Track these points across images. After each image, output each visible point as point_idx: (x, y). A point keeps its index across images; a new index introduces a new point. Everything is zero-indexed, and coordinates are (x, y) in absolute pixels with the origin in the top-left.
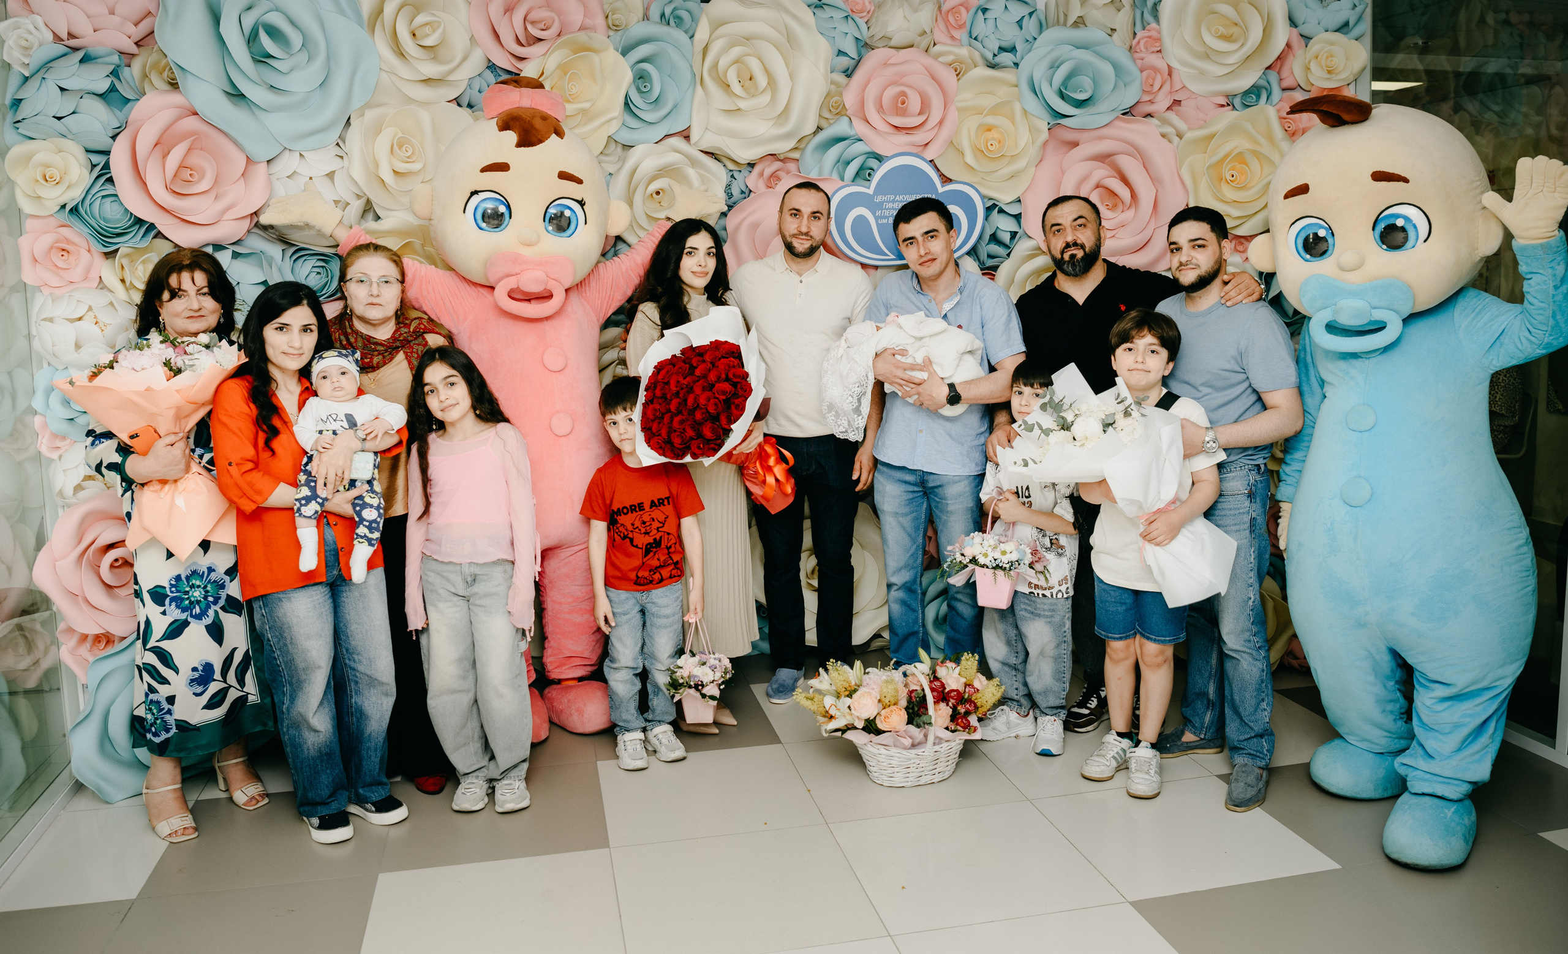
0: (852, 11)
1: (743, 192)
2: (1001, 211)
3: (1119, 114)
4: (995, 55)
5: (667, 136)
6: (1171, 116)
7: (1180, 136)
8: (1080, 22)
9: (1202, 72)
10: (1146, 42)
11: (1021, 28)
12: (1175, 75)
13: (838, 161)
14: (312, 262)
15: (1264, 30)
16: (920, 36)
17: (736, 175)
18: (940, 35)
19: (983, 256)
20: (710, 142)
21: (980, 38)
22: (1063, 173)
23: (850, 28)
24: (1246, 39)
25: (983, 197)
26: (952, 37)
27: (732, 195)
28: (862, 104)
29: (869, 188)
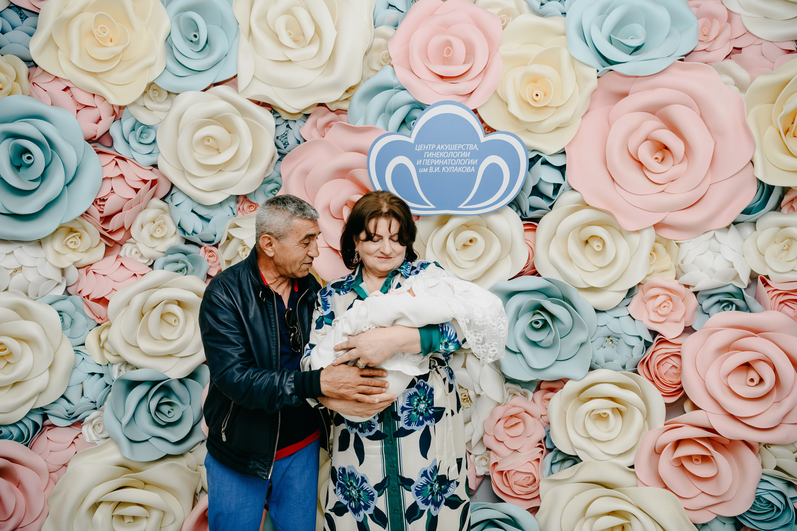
1: (298, 141)
2: (545, 163)
3: (675, 58)
4: (542, 4)
5: (215, 85)
6: (731, 64)
9: (768, 16)
12: (736, 20)
13: (383, 111)
17: (291, 125)
19: (525, 207)
22: (610, 124)
27: (286, 143)
28: (407, 54)
29: (410, 137)
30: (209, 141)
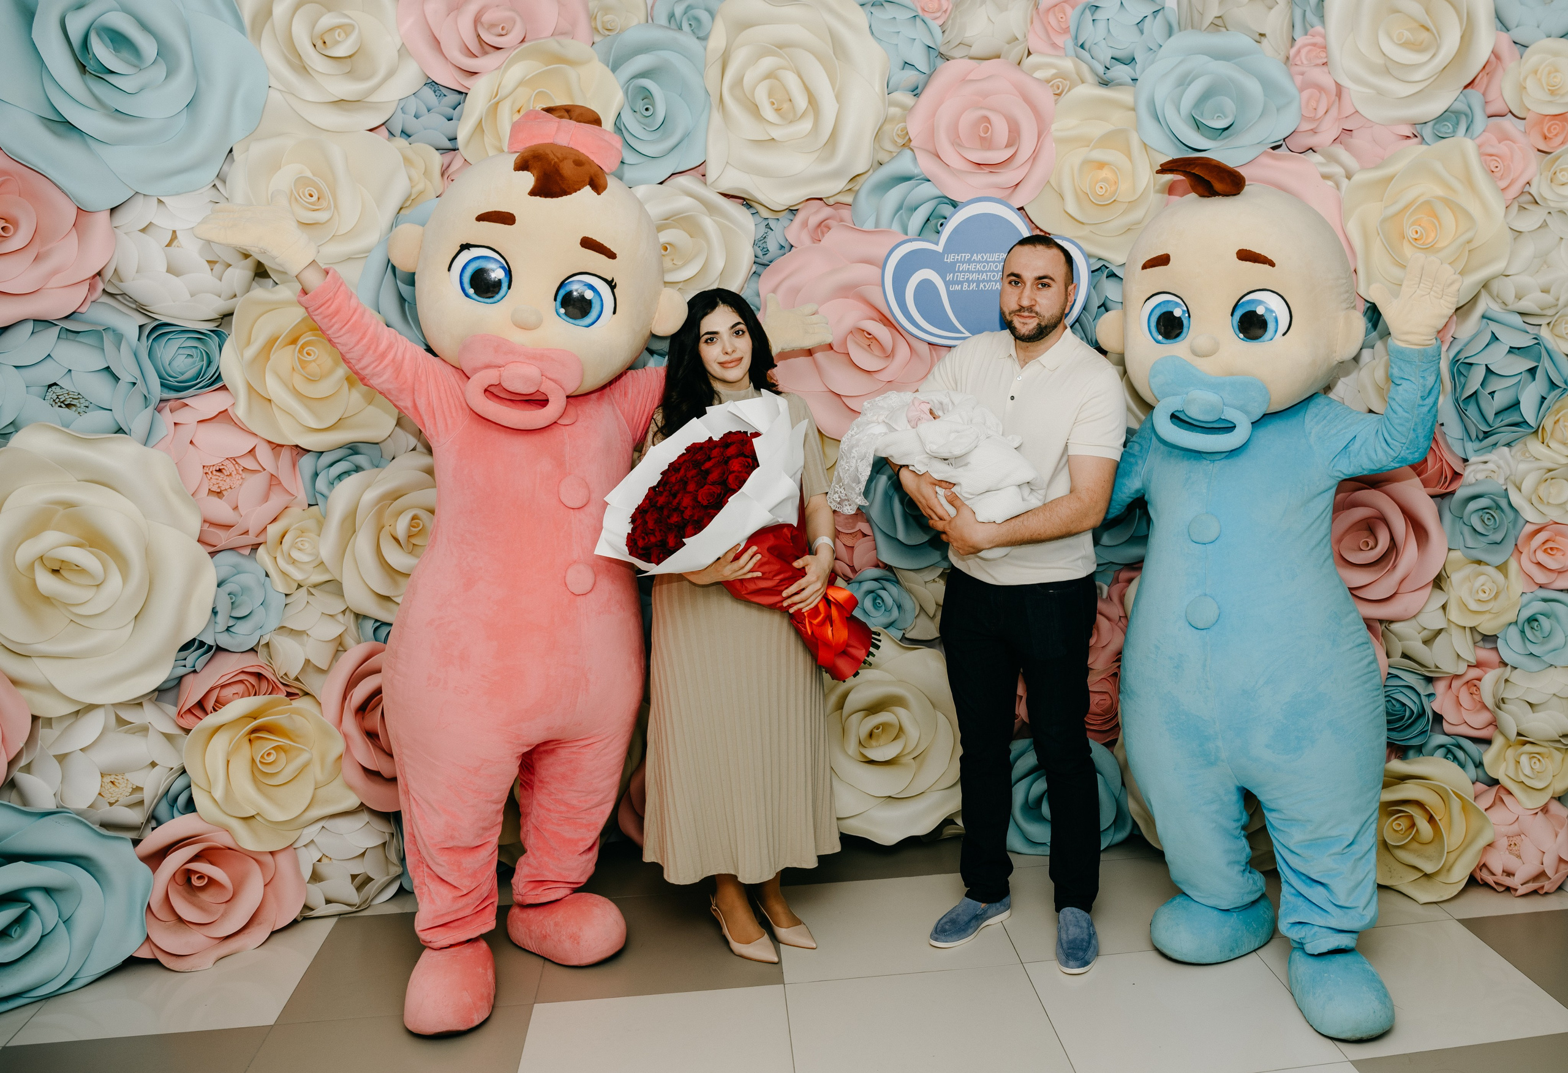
0: (923, 10)
1: (782, 247)
2: (1113, 274)
3: (1269, 147)
4: (1108, 69)
5: (675, 174)
6: (1339, 150)
7: (1349, 177)
8: (1219, 24)
9: (1380, 92)
10: (1309, 51)
11: (1142, 32)
12: (1345, 95)
13: (900, 208)
14: (180, 341)
15: (1462, 37)
16: (1008, 43)
17: (772, 224)
18: (1036, 42)
20: (734, 181)
21: (1087, 46)
23: (919, 33)
24: (1439, 47)
25: (1088, 256)
26: (1054, 45)
27: (765, 250)
28: (932, 133)
29: (937, 244)
30: (666, 249)
